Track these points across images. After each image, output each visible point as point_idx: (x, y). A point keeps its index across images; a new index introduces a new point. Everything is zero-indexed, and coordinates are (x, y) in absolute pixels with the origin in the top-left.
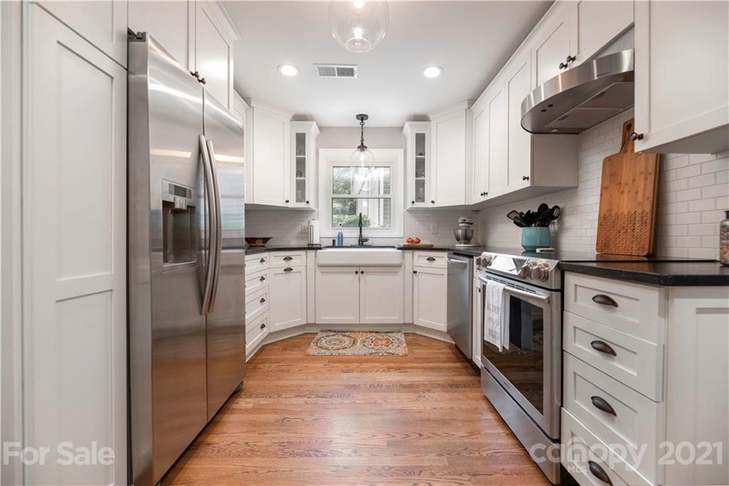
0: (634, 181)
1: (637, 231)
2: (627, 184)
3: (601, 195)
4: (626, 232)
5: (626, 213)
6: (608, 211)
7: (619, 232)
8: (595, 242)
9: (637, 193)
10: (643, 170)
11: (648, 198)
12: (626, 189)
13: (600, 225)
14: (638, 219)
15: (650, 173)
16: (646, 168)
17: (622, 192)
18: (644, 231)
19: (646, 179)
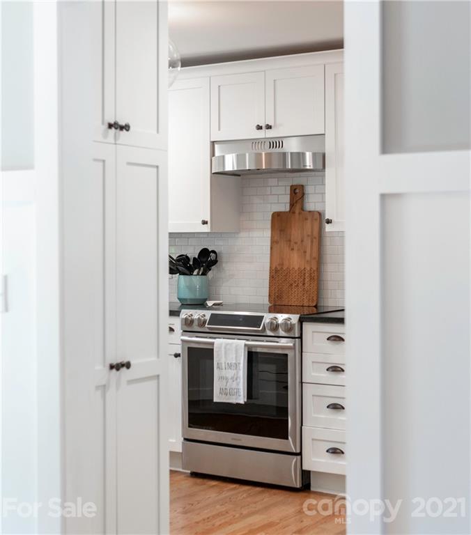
0: (302, 241)
1: (306, 285)
2: (296, 243)
3: (271, 248)
4: (297, 286)
5: (296, 268)
6: (279, 265)
7: (292, 285)
8: (268, 294)
9: (305, 252)
10: (310, 234)
11: (315, 258)
12: (296, 247)
13: (272, 277)
14: (307, 275)
15: (315, 238)
16: (312, 232)
17: (292, 249)
18: (312, 285)
19: (312, 242)
